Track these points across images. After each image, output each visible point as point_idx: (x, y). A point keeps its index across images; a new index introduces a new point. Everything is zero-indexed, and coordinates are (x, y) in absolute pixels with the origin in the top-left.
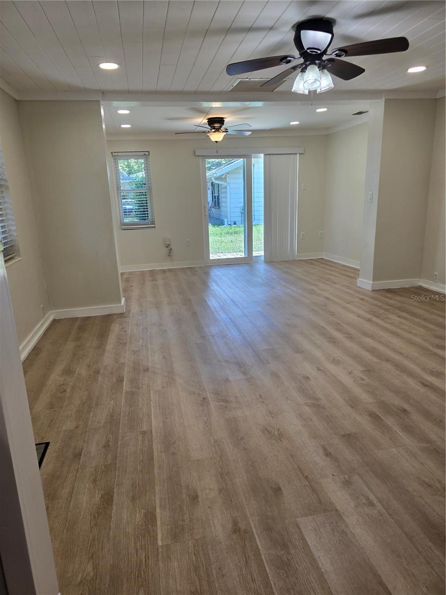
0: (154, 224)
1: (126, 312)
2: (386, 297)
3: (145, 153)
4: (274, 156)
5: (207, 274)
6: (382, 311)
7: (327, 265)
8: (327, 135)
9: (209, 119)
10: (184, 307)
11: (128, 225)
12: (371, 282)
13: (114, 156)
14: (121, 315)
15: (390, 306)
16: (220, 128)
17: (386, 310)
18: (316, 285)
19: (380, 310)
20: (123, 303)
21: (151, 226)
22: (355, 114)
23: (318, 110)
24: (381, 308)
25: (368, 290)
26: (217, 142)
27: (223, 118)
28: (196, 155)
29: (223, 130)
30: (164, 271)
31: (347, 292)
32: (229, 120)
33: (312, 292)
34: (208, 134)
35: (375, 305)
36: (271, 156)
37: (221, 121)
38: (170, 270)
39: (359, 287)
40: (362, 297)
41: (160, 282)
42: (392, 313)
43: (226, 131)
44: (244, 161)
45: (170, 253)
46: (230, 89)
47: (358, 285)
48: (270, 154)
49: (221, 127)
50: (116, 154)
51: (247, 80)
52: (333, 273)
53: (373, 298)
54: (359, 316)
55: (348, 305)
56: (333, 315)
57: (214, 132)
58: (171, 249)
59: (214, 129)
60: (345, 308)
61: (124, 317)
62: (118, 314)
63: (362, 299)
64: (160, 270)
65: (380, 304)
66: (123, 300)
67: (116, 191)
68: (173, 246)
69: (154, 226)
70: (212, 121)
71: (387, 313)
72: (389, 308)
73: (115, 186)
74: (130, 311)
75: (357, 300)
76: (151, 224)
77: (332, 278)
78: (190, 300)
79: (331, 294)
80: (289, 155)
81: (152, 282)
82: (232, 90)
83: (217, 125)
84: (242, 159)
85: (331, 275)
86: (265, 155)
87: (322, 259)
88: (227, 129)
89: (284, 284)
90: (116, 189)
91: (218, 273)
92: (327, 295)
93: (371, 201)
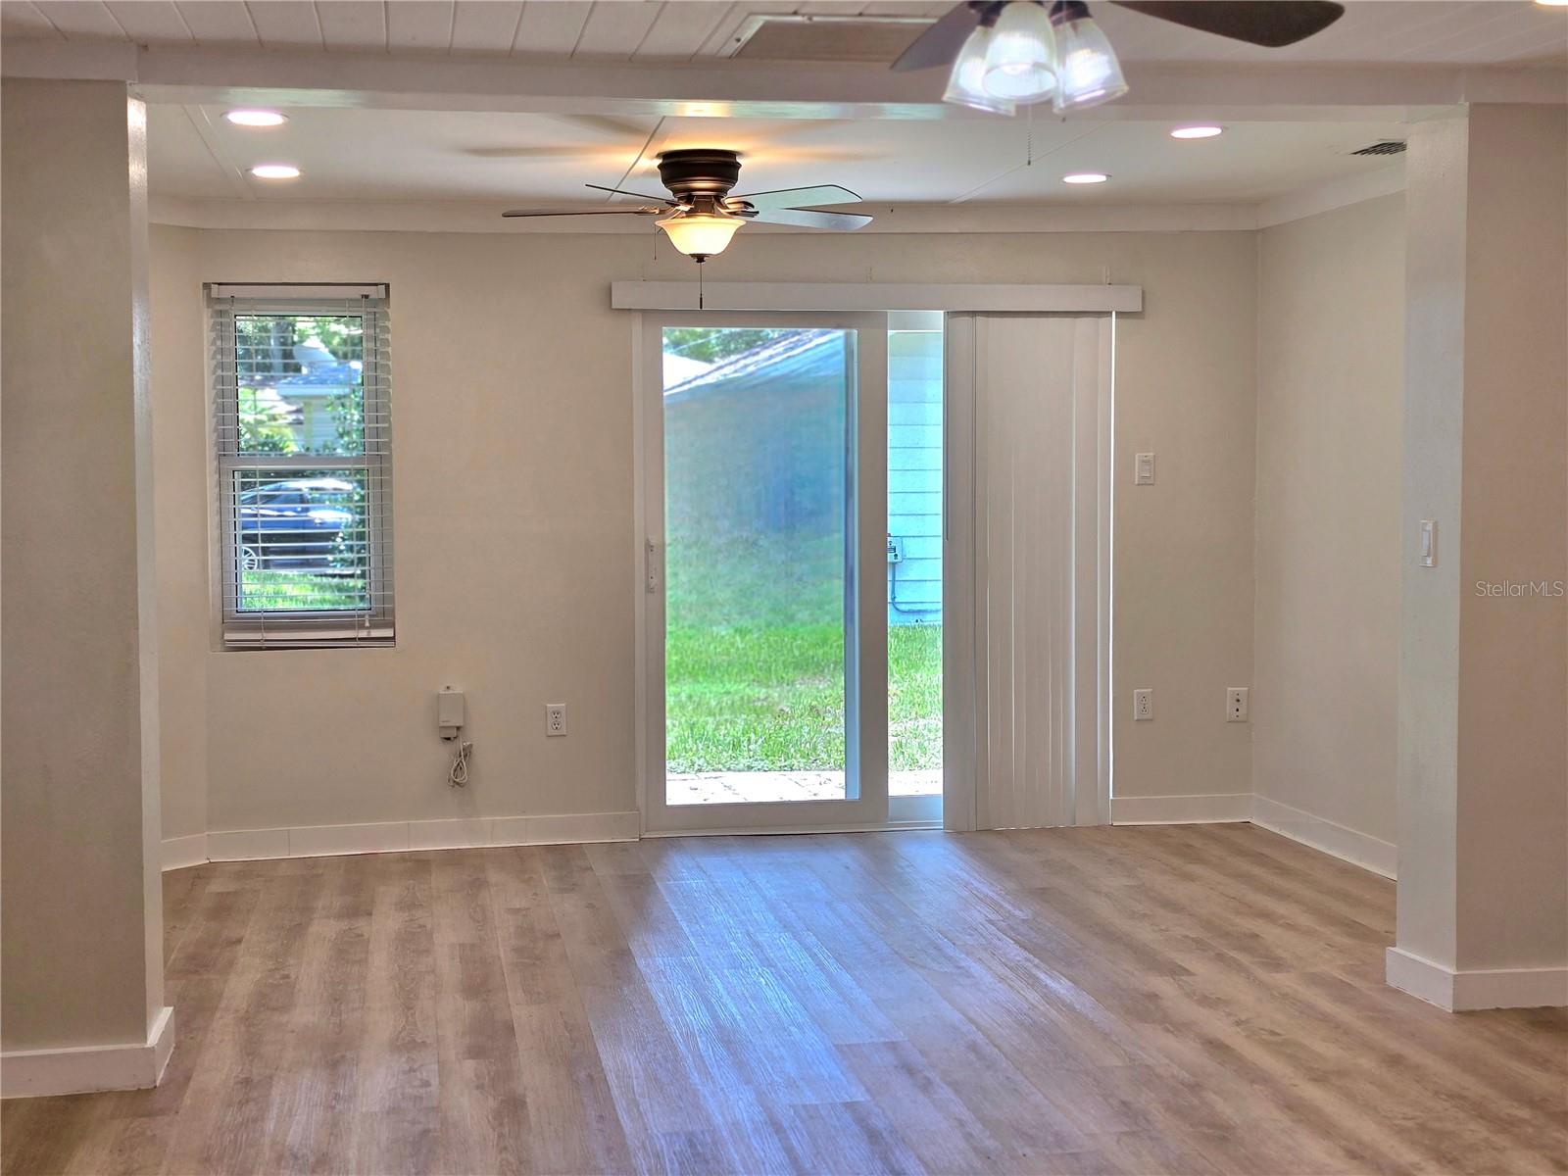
0: (392, 625)
1: (169, 1081)
2: (1521, 1054)
3: (366, 290)
4: (993, 320)
5: (639, 886)
6: (1477, 1131)
7: (1260, 859)
8: (1253, 234)
9: (667, 156)
10: (469, 1067)
11: (256, 628)
12: (1452, 971)
13: (219, 300)
14: (139, 1101)
15: (1532, 1103)
16: (718, 199)
17: (1504, 1125)
18: (1175, 971)
19: (1472, 1126)
20: (154, 1036)
21: (375, 633)
22: (1364, 152)
23: (1179, 134)
24: (1480, 1111)
25: (1438, 1014)
26: (700, 258)
27: (732, 154)
28: (614, 307)
29: (733, 208)
30: (419, 864)
31: (1325, 1019)
32: (756, 162)
33: (1143, 1008)
34: (660, 223)
35: (1451, 1096)
36: (980, 319)
37: (723, 166)
38: (454, 859)
39: (1397, 992)
40: (1395, 1045)
41: (385, 924)
42: (1529, 1144)
43: (746, 208)
44: (847, 337)
45: (459, 768)
46: (733, 47)
47: (1391, 982)
48: (974, 314)
49: (724, 191)
50: (226, 292)
51: (798, 19)
52: (1280, 908)
53: (1452, 1057)
54: (1352, 1155)
55: (1312, 1092)
56: (1225, 1139)
57: (690, 214)
58: (467, 752)
59: (689, 200)
60: (1294, 1107)
61: (151, 1114)
62: (122, 1094)
63: (1395, 1061)
64: (403, 857)
65: (1475, 1088)
66: (160, 1021)
67: (211, 466)
68: (478, 737)
69: (388, 633)
70: (679, 167)
71: (1501, 1140)
72: (1524, 1113)
73: (210, 438)
74: (188, 1079)
75: (1366, 1062)
76: (374, 626)
77: (1271, 934)
78: (510, 1029)
79: (1238, 1023)
80: (1067, 321)
81: (344, 925)
82: (740, 53)
83: (703, 185)
84: (840, 333)
85: (1267, 916)
86: (952, 315)
87: (1246, 825)
88: (748, 204)
89: (1017, 954)
90: (211, 452)
91: (694, 882)
92: (1218, 1026)
93: (1429, 561)
